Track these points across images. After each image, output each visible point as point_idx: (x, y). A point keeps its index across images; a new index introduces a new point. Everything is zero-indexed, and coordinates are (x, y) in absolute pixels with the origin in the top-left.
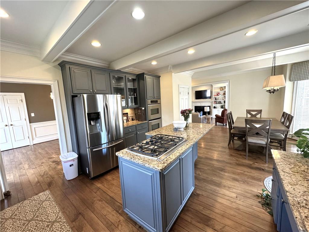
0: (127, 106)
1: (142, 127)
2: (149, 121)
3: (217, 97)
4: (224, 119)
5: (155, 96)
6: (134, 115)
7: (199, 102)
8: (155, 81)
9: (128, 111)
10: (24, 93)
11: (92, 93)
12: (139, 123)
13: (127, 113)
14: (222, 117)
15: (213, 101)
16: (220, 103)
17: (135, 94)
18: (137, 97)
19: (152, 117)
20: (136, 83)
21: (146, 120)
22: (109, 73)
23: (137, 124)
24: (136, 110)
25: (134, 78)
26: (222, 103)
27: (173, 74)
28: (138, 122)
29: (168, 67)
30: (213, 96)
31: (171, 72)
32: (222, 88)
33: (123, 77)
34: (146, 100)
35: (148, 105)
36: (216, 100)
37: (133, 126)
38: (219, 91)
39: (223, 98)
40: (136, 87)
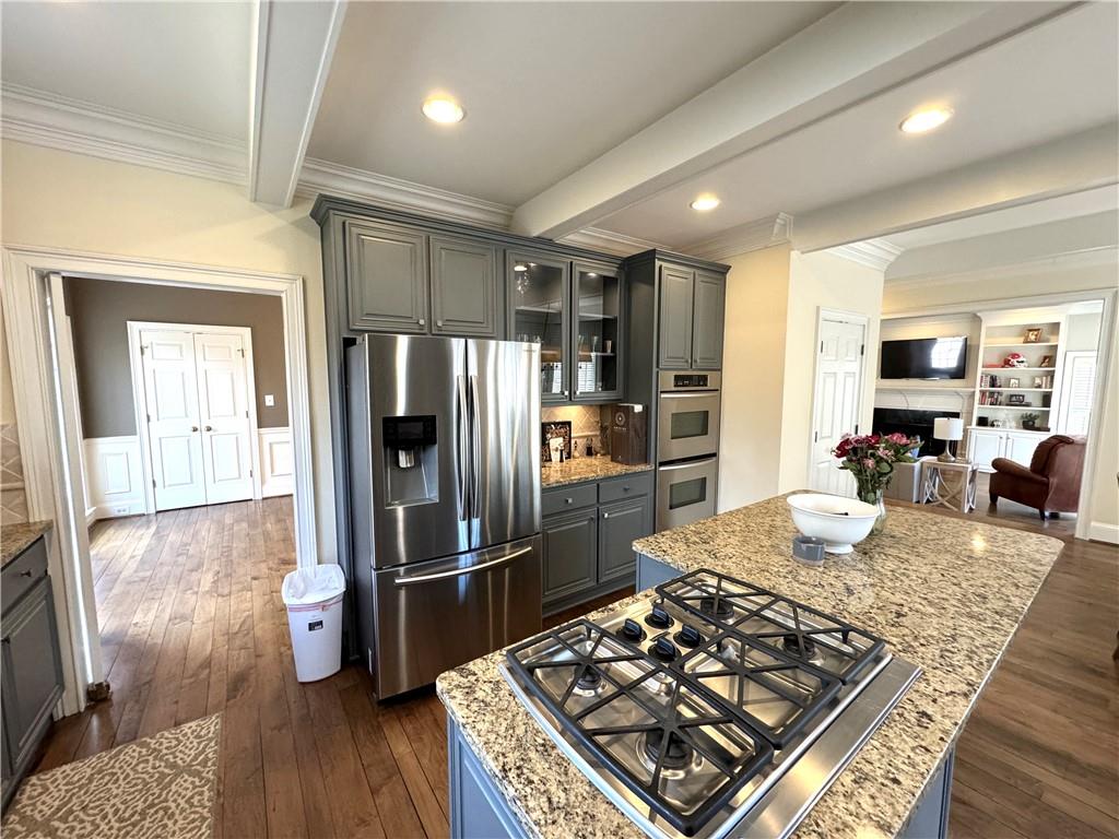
0: (567, 393)
1: (626, 490)
2: (662, 464)
3: (1001, 373)
4: (1047, 485)
5: (698, 356)
6: (598, 433)
7: (900, 392)
8: (700, 286)
9: (572, 414)
10: (249, 329)
11: (425, 331)
12: (614, 474)
13: (569, 423)
14: (1039, 477)
15: (978, 389)
16: (1016, 400)
17: (609, 343)
18: (615, 357)
19: (679, 448)
20: (616, 297)
21: (646, 461)
22: (505, 251)
23: (601, 474)
24: (609, 412)
25: (610, 272)
26: (1028, 405)
27: (794, 254)
28: (611, 465)
29: (775, 221)
30: (980, 370)
31: (787, 246)
32: (1032, 333)
33: (560, 270)
34: (655, 370)
35: (663, 396)
36: (993, 385)
37: (584, 482)
38: (1014, 343)
39: (1038, 381)
40: (616, 311)
